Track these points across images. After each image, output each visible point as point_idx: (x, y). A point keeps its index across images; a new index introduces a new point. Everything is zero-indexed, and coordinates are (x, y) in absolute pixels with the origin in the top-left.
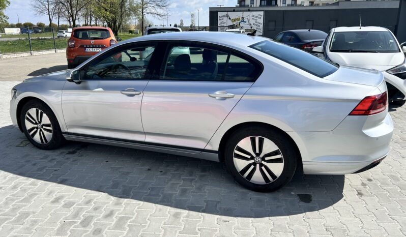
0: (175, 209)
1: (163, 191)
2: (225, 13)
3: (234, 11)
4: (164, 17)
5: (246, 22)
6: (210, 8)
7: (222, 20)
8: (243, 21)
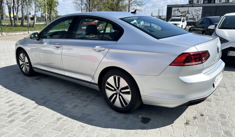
0: (62, 115)
1: (65, 104)
2: (177, 8)
3: (183, 7)
4: (140, 11)
5: (190, 14)
6: (167, 5)
7: (175, 13)
8: (188, 13)
